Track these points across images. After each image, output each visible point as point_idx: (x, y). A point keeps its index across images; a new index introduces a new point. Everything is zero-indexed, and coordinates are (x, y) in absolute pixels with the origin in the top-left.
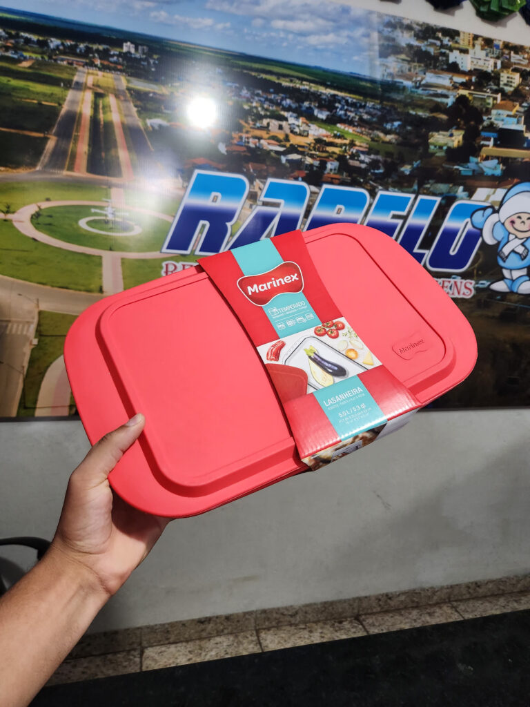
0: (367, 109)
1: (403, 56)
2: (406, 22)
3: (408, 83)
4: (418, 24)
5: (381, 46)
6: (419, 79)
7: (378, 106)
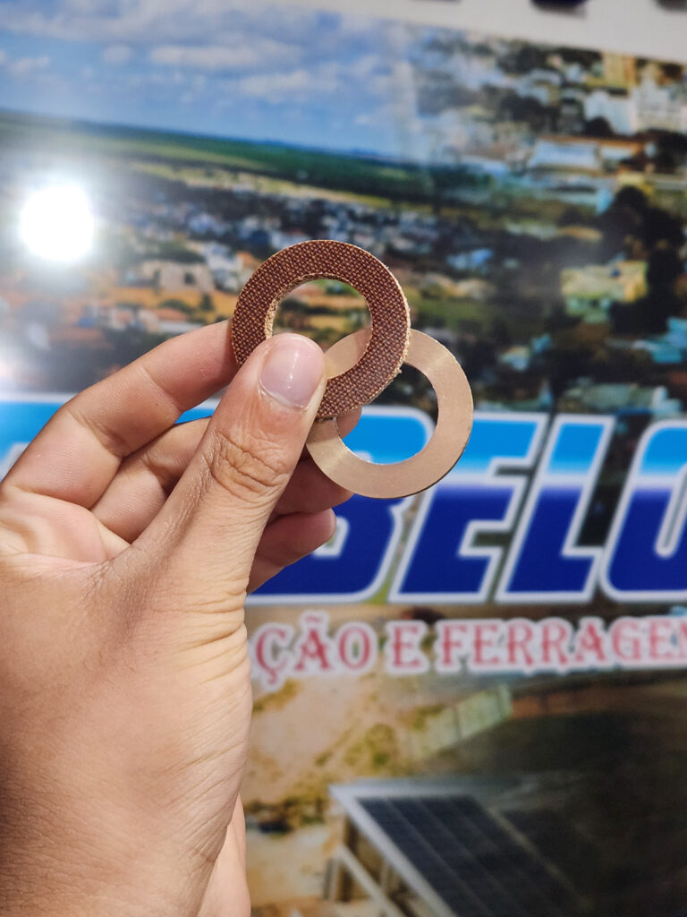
0: (403, 228)
1: (476, 110)
2: (474, 39)
3: (494, 167)
4: (503, 42)
5: (423, 92)
6: (520, 155)
7: (430, 220)
